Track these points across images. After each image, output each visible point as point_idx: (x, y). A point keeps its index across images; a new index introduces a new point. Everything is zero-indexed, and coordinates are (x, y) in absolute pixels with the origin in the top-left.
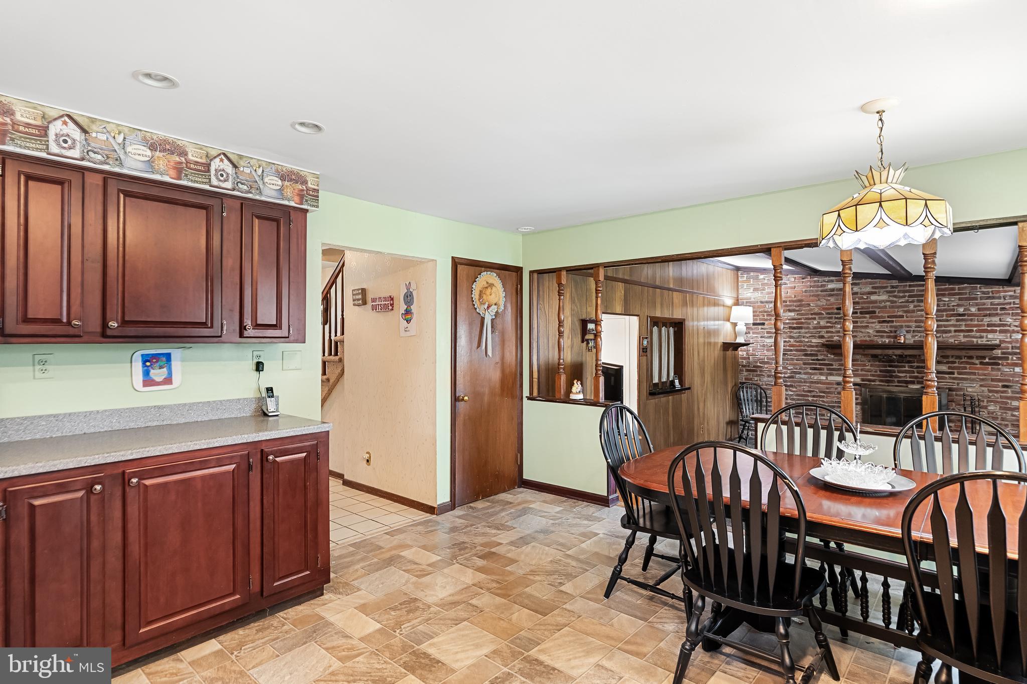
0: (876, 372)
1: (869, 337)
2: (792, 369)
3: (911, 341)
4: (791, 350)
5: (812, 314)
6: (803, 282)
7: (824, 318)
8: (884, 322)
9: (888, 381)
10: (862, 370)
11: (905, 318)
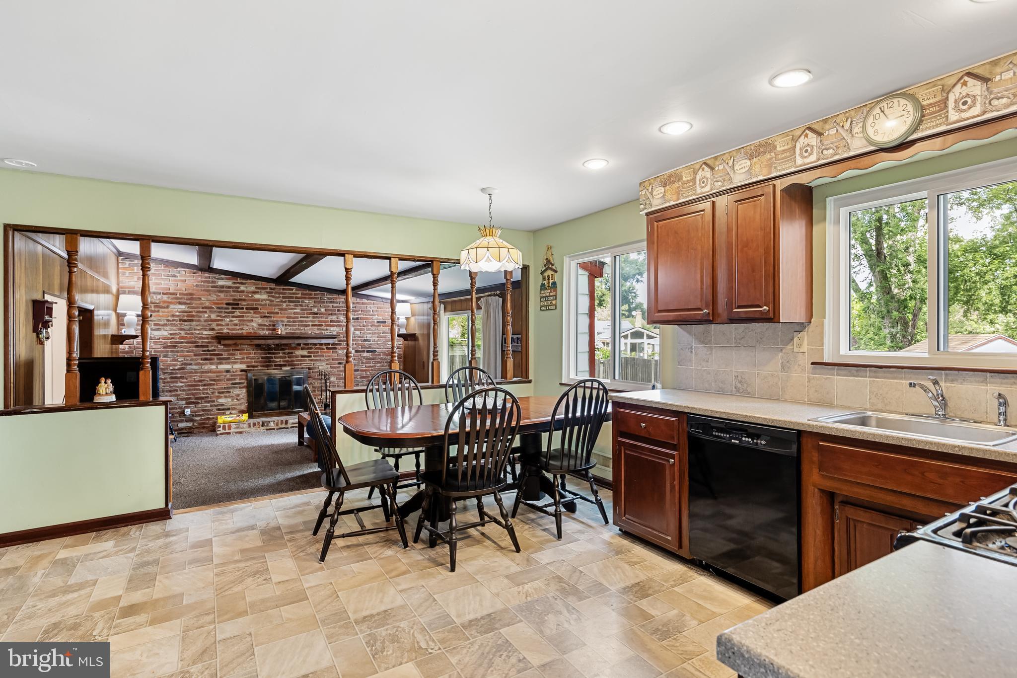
0: (259, 359)
1: (253, 329)
2: (182, 361)
3: (284, 333)
4: (182, 343)
5: (203, 308)
6: (194, 276)
7: (215, 312)
8: (265, 317)
9: (267, 366)
10: (247, 358)
11: (280, 315)
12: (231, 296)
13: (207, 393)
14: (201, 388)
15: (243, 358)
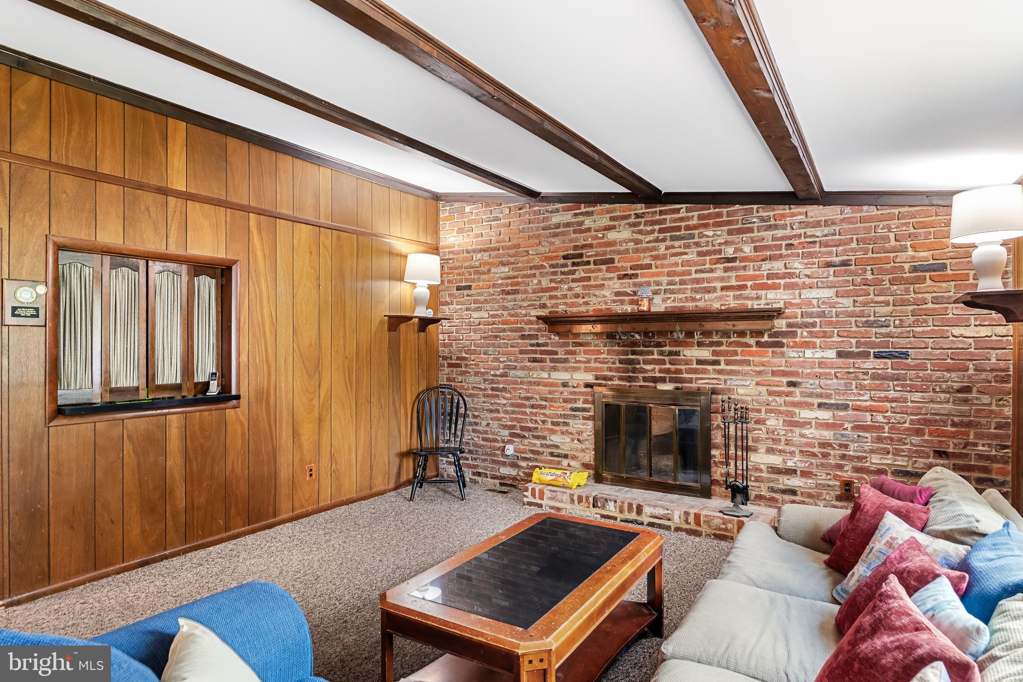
0: (614, 363)
1: (606, 303)
2: (504, 361)
3: (661, 309)
4: (504, 330)
5: (531, 268)
6: (520, 214)
7: (548, 273)
8: (626, 276)
9: (630, 379)
10: (596, 360)
11: (654, 270)
12: (571, 241)
13: (536, 422)
14: (528, 410)
15: (589, 361)
